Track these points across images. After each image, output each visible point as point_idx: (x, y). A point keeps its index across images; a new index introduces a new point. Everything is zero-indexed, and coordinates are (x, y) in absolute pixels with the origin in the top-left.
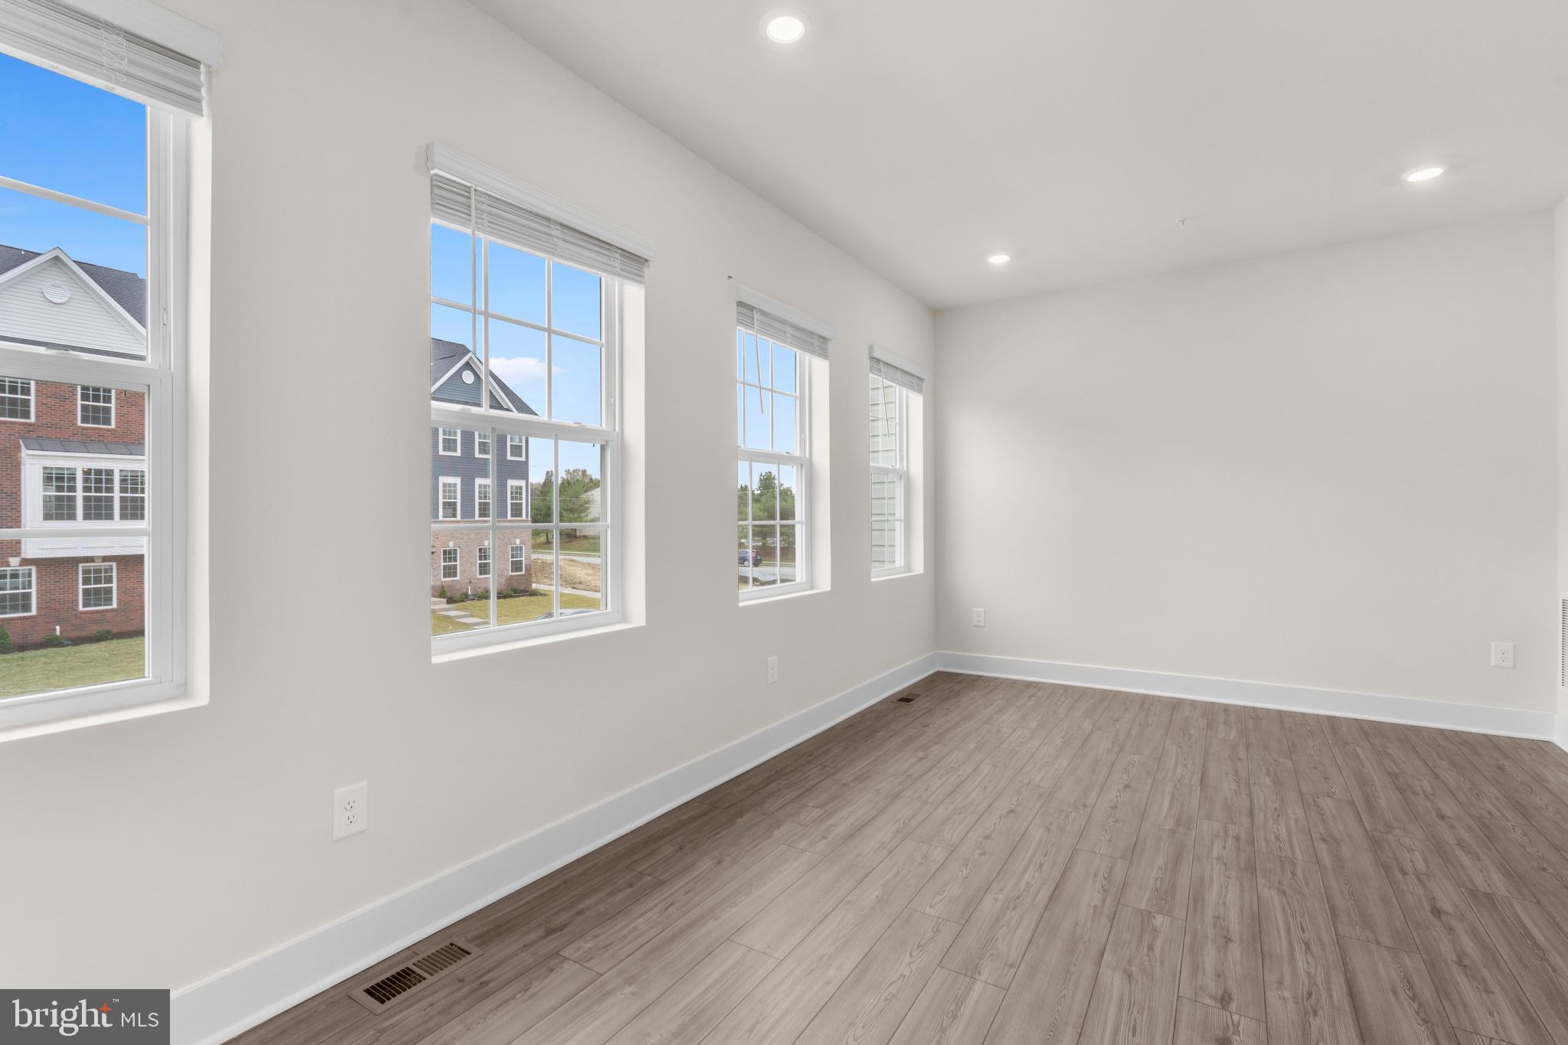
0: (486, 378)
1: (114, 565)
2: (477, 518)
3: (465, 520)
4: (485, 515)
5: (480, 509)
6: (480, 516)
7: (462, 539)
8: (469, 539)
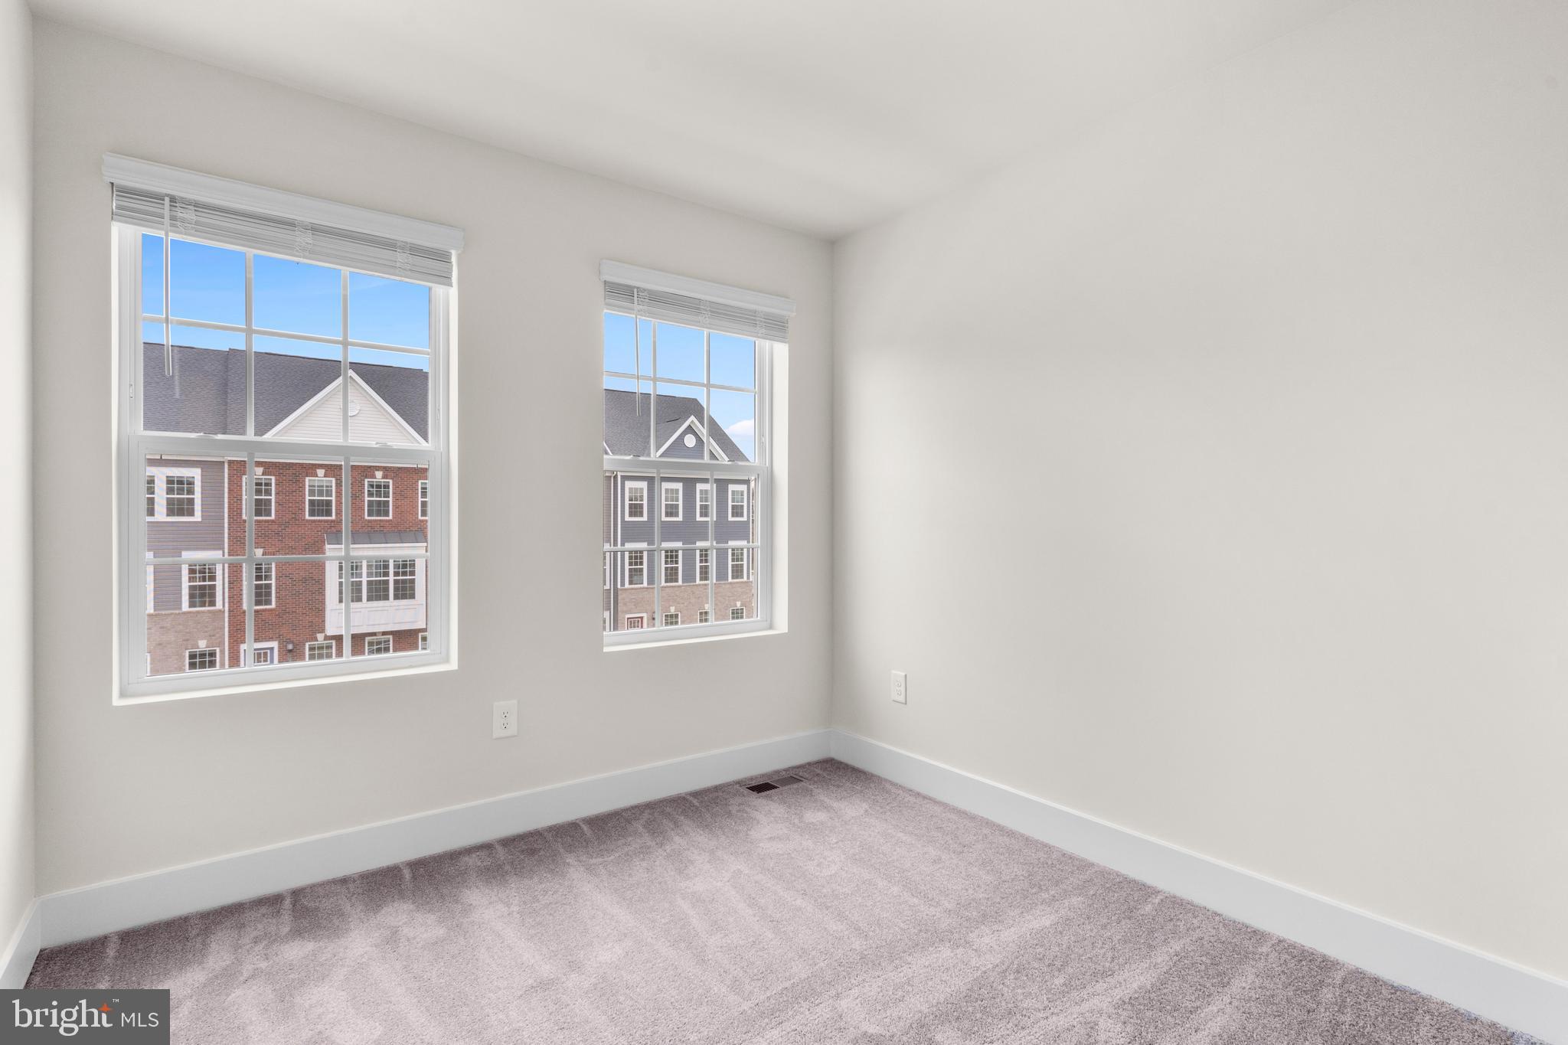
0: (708, 439)
1: (391, 637)
2: (698, 581)
3: (686, 584)
4: (706, 579)
5: (701, 573)
6: (701, 579)
7: (683, 603)
8: (690, 603)
